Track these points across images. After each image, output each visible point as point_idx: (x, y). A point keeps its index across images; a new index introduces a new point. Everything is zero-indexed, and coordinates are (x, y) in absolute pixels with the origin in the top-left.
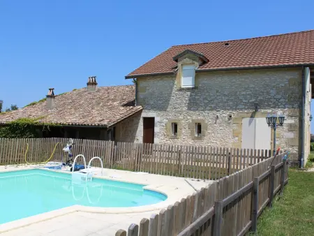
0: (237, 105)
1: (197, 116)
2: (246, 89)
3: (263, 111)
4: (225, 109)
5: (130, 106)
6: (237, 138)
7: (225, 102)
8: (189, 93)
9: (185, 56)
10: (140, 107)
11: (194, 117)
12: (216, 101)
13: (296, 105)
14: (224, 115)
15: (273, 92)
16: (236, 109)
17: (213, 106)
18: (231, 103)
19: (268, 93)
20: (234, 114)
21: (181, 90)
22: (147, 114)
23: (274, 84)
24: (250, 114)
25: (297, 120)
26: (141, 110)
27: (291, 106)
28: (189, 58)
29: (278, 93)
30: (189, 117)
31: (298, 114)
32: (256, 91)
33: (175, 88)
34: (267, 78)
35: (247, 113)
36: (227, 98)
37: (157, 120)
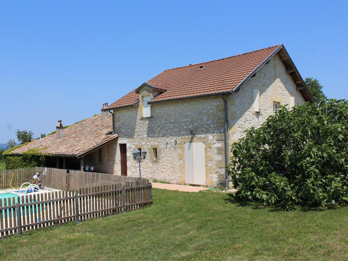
0: (180, 131)
1: (154, 142)
2: (186, 116)
3: (198, 136)
4: (172, 136)
5: (110, 134)
6: (181, 161)
7: (173, 129)
8: (147, 122)
9: (143, 89)
10: (116, 135)
11: (152, 143)
12: (166, 128)
13: (222, 130)
14: (172, 140)
15: (205, 118)
16: (179, 135)
17: (164, 132)
18: (176, 130)
19: (202, 120)
20: (179, 139)
21: (142, 119)
22: (121, 141)
23: (205, 111)
24: (189, 140)
25: (223, 143)
26: (117, 138)
27: (218, 131)
28: (146, 90)
29: (208, 120)
30: (148, 143)
31: (223, 138)
32: (193, 117)
33: (139, 117)
34: (200, 106)
35: (187, 138)
36: (173, 125)
37: (128, 146)
